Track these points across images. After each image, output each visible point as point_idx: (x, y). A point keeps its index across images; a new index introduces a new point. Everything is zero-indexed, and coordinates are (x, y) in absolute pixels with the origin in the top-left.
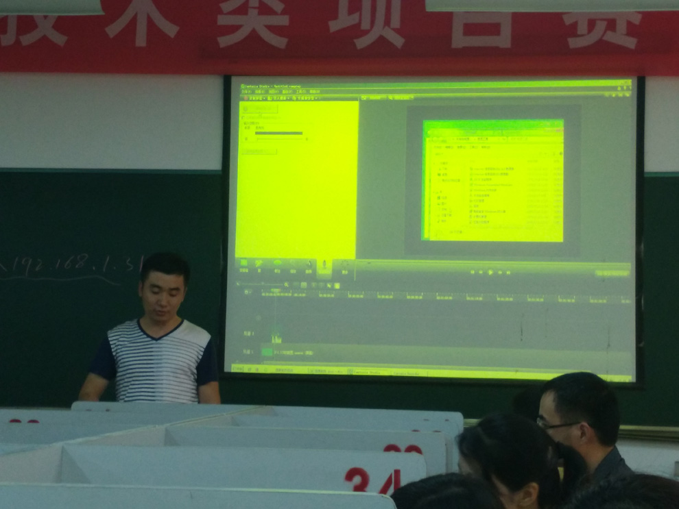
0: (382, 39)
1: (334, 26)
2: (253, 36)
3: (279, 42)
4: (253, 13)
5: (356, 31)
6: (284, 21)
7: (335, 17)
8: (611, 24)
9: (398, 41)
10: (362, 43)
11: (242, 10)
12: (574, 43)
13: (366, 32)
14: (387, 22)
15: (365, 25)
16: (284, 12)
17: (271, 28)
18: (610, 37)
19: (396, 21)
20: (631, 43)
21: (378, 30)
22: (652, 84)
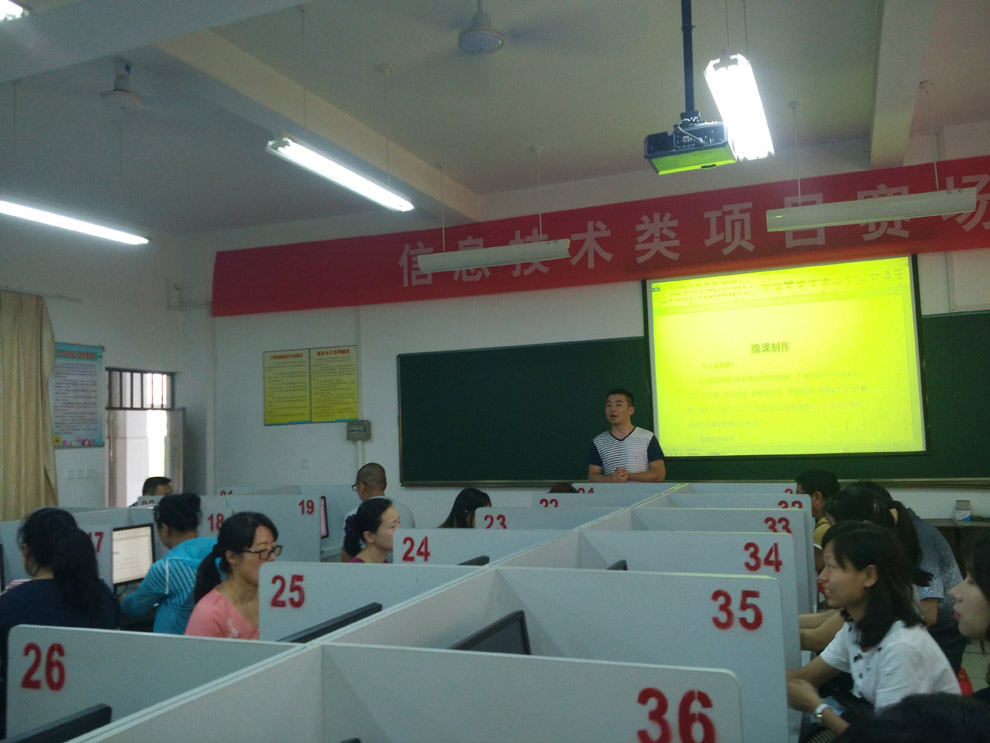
0: (740, 248)
1: (708, 243)
2: (658, 254)
3: (674, 256)
4: (657, 241)
5: (723, 244)
6: (676, 243)
7: (709, 237)
8: (891, 224)
9: (750, 247)
10: (727, 251)
11: (650, 239)
12: (867, 237)
13: (731, 243)
14: (742, 236)
15: (728, 240)
16: (676, 238)
17: (668, 248)
18: (891, 231)
19: (748, 235)
20: (905, 234)
21: (737, 242)
22: (922, 259)
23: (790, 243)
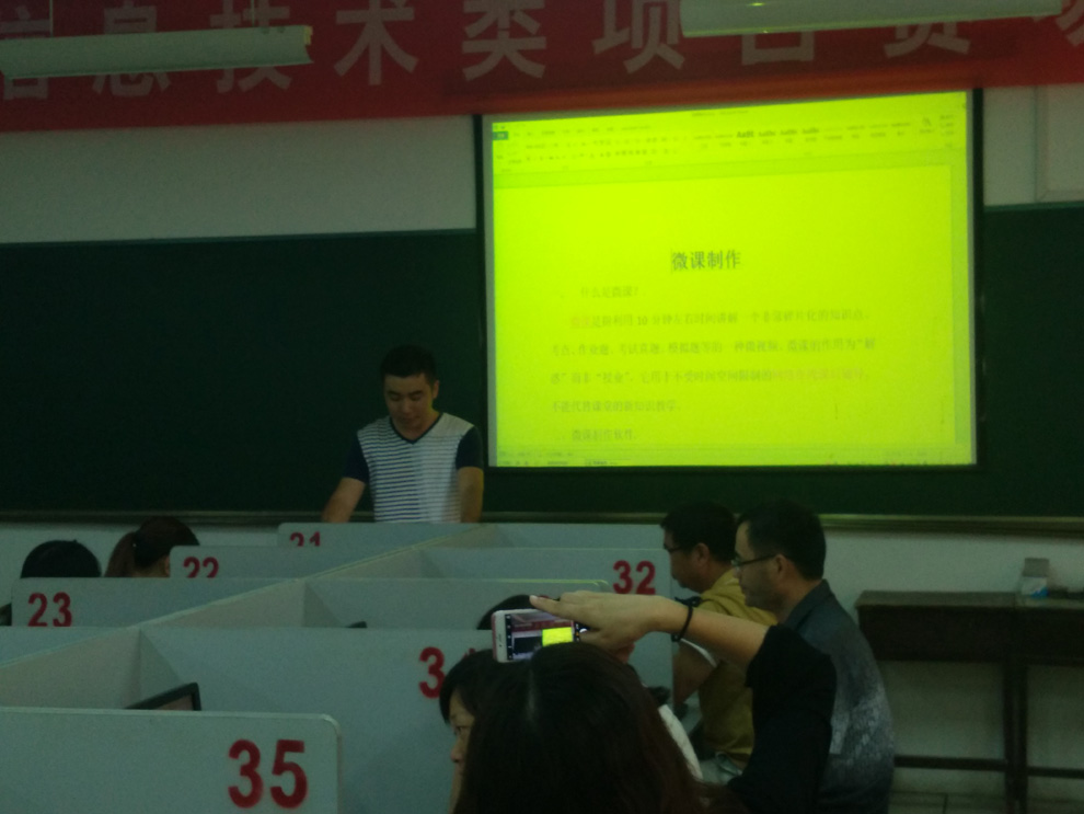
0: (658, 61)
1: (600, 46)
2: (505, 63)
3: (535, 70)
4: (504, 36)
5: (625, 51)
6: (539, 43)
7: (600, 34)
8: (937, 28)
9: (677, 61)
10: (633, 66)
11: (491, 33)
12: (892, 50)
13: (638, 52)
14: (663, 37)
15: (637, 43)
16: (538, 34)
17: (525, 53)
18: (938, 41)
20: (962, 46)
21: (653, 48)
22: (992, 97)
23: (750, 56)
